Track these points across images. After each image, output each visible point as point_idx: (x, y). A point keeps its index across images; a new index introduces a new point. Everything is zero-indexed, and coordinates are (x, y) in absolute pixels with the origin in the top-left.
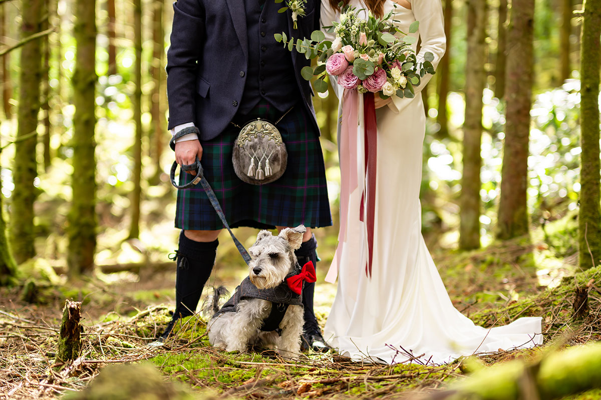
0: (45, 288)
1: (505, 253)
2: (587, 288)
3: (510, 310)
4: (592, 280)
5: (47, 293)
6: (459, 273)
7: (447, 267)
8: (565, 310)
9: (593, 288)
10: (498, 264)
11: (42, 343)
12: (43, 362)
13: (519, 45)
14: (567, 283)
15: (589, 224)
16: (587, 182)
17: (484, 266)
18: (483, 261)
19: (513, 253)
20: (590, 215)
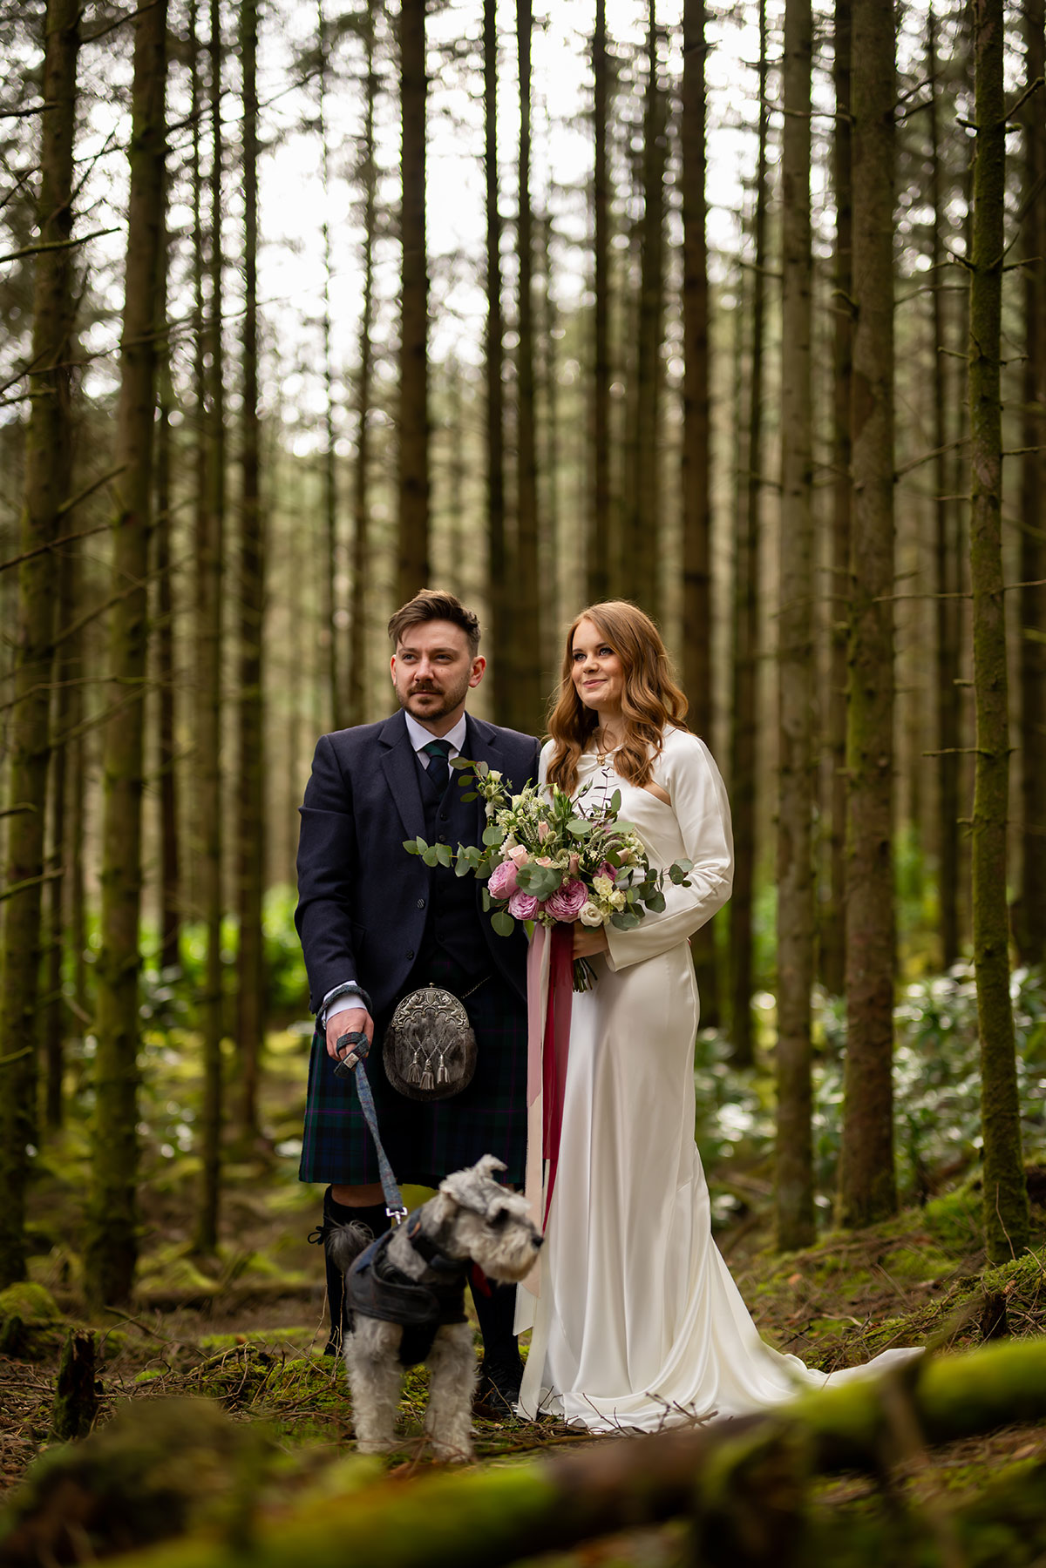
0: (40, 1328)
1: (857, 1251)
2: (1005, 1296)
3: (869, 1339)
4: (1013, 1282)
5: (43, 1338)
6: (777, 1290)
7: (757, 1280)
8: (966, 1337)
9: (1014, 1296)
10: (845, 1270)
11: (27, 1415)
12: (27, 1447)
13: (867, 885)
14: (969, 1289)
15: (1001, 1189)
16: (995, 1116)
17: (821, 1275)
18: (820, 1267)
19: (872, 1251)
20: (1004, 1174)
